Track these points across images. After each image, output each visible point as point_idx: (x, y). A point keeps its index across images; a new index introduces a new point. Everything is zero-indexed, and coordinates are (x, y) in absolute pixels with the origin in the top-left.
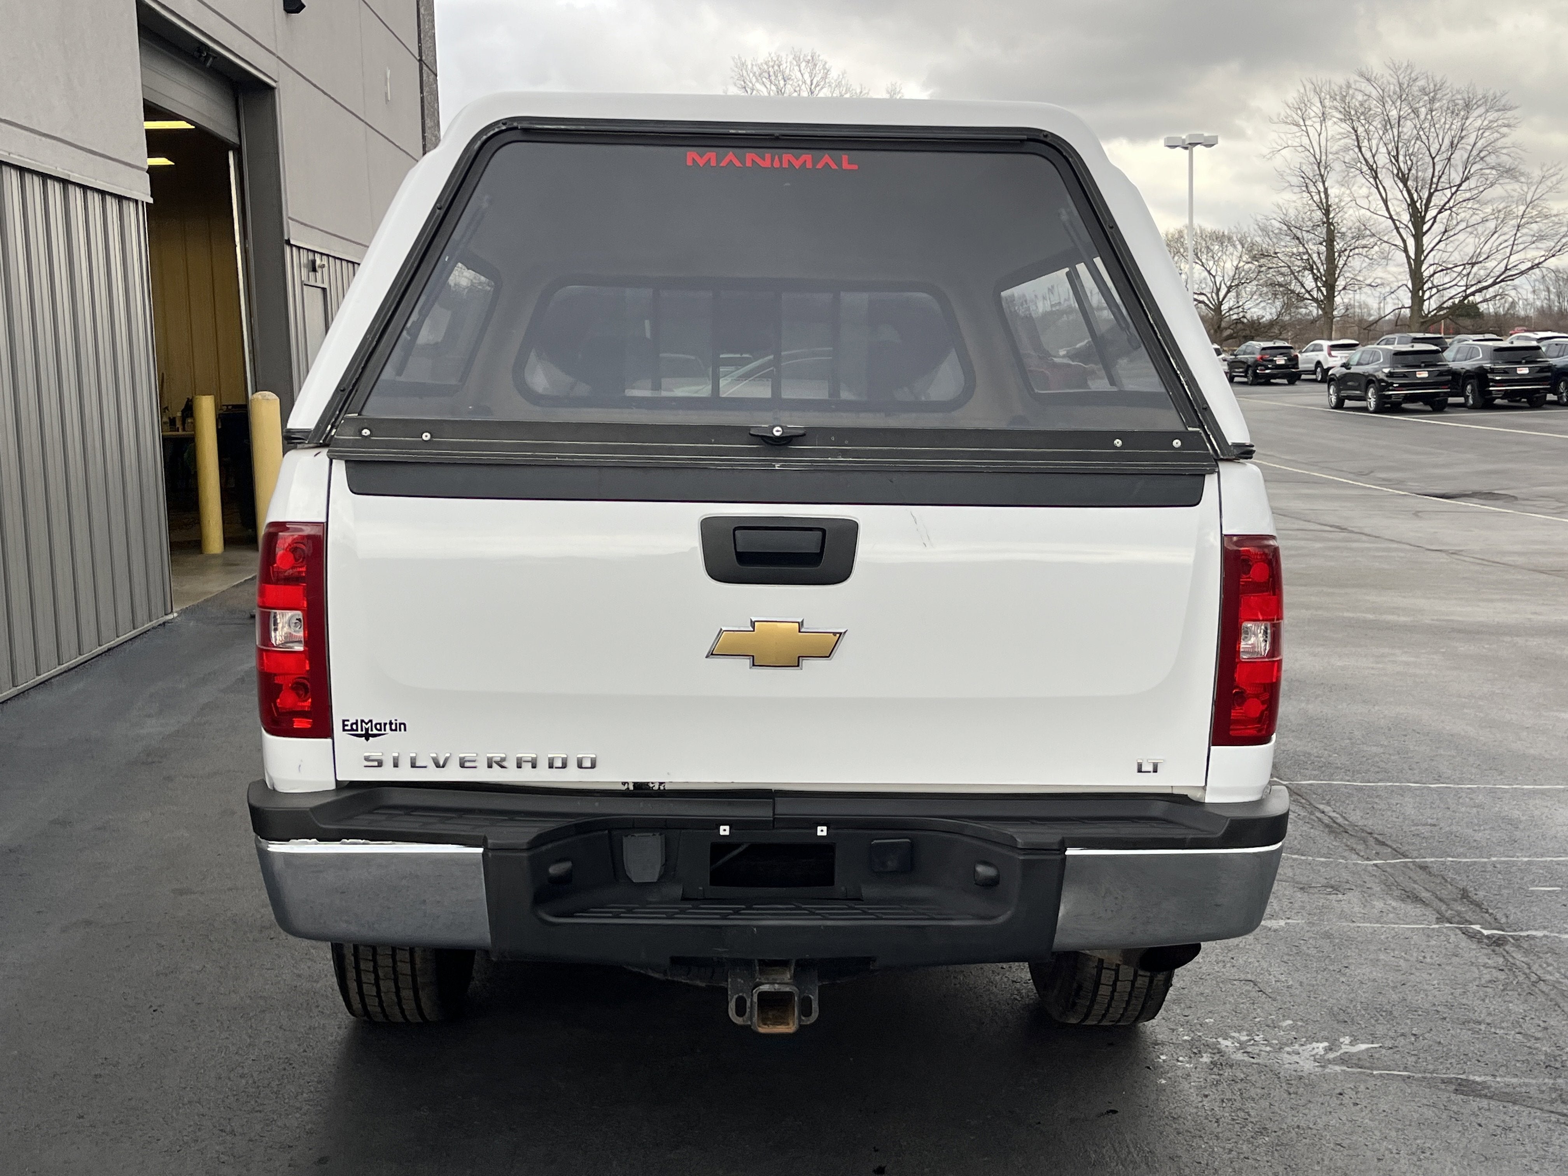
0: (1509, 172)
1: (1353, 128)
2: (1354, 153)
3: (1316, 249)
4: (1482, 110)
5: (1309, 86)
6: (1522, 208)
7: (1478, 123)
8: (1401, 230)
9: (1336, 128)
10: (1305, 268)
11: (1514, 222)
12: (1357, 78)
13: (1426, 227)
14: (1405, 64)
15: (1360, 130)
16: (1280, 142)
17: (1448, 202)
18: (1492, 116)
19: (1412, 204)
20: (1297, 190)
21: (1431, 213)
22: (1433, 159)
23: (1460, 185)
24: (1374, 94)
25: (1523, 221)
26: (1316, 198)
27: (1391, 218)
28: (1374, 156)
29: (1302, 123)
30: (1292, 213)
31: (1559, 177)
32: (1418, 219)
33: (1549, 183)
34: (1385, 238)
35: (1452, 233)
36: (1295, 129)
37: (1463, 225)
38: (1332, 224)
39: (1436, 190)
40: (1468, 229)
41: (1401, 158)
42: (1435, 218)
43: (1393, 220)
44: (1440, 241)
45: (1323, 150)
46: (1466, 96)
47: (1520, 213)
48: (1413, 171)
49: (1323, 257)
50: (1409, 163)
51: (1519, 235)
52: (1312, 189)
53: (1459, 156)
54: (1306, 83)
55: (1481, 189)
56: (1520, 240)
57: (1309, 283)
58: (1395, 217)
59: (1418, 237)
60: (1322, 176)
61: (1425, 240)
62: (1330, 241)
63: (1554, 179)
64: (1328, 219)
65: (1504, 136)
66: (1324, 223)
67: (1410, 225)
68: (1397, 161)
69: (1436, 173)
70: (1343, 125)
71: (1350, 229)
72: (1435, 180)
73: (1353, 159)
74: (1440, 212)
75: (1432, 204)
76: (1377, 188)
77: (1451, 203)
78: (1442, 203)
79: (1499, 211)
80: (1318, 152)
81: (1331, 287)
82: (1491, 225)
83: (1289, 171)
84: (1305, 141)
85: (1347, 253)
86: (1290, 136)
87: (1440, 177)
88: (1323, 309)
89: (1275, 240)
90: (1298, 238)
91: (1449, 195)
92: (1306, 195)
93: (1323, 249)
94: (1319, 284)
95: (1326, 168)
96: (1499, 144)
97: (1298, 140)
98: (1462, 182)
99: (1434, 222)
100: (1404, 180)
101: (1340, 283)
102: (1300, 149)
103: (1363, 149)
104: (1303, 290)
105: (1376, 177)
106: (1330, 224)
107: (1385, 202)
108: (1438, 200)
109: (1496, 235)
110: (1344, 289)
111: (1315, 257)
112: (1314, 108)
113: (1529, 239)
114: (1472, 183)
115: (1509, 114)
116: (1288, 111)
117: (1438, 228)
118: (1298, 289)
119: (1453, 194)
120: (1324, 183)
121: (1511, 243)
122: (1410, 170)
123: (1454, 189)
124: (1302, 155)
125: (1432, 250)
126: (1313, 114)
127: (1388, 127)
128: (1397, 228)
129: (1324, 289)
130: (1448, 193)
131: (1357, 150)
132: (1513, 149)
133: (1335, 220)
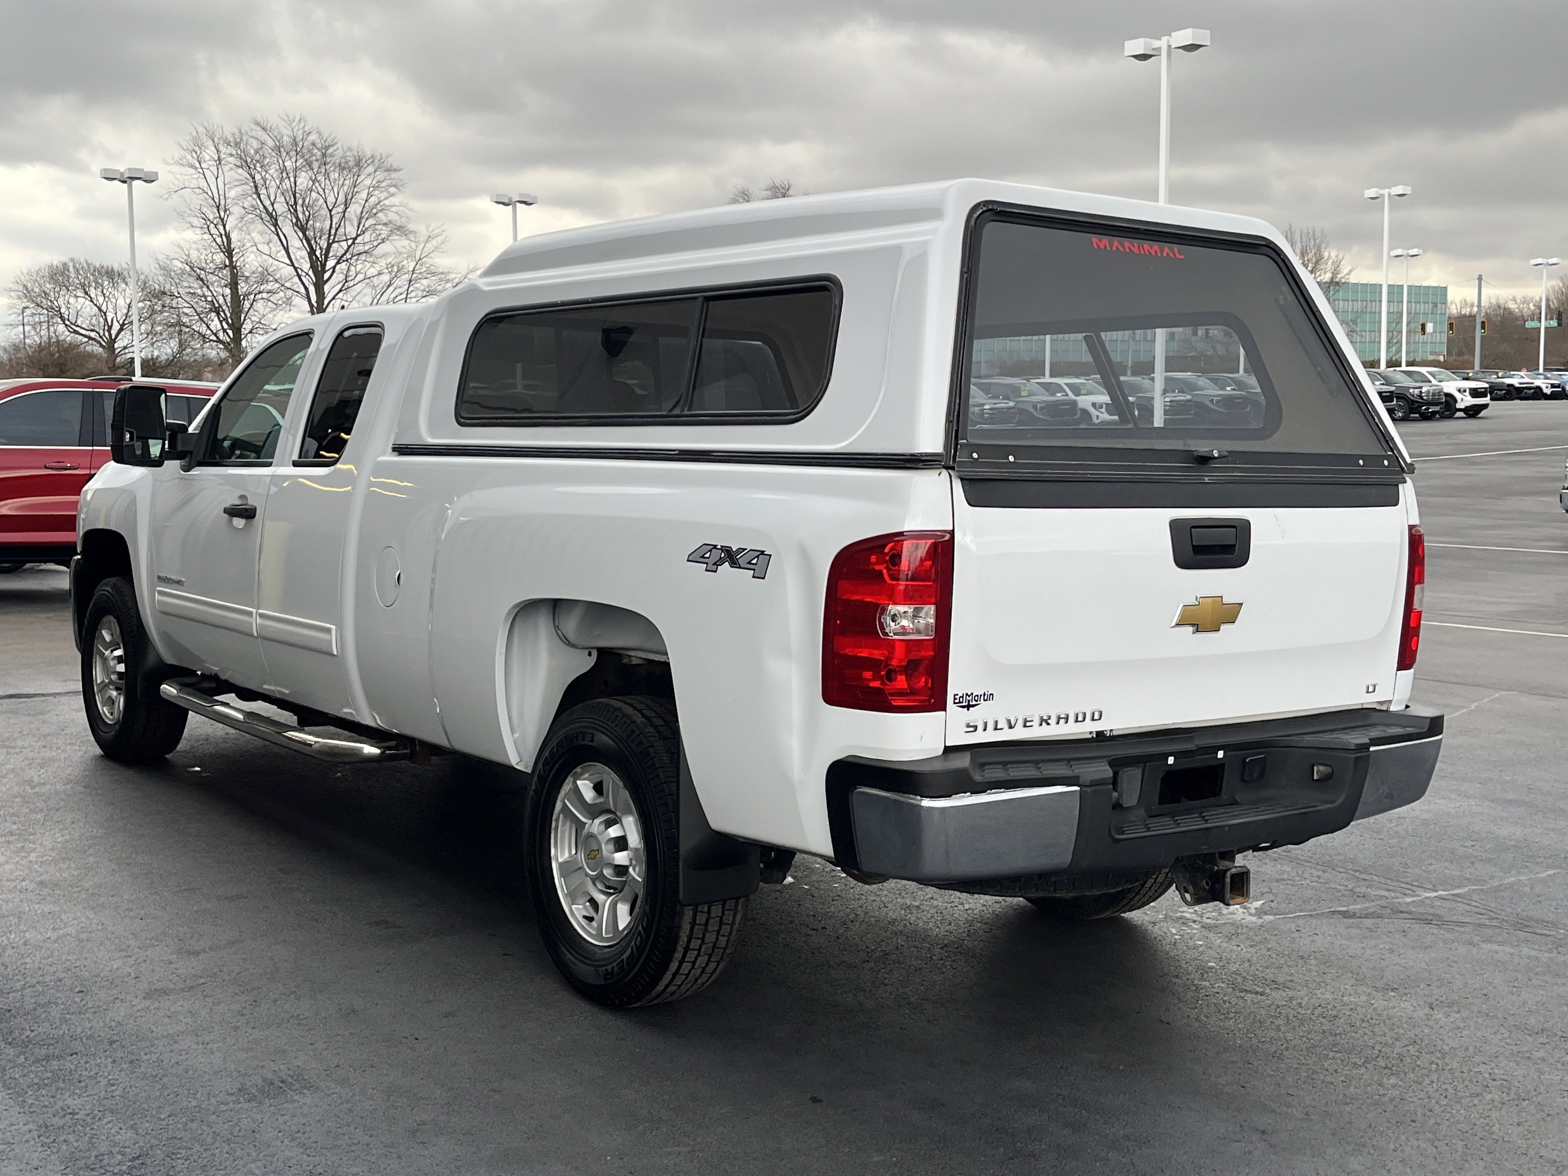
0: (401, 230)
1: (250, 175)
2: (251, 201)
3: (222, 293)
4: (371, 169)
5: (201, 130)
6: (412, 264)
7: (368, 182)
8: (303, 278)
9: (233, 174)
10: (211, 310)
11: (407, 277)
12: (254, 127)
13: (326, 276)
14: (297, 119)
15: (258, 177)
16: (176, 182)
17: (345, 254)
18: (380, 175)
19: (312, 253)
20: (198, 231)
21: (330, 264)
22: (330, 211)
23: (355, 239)
24: (270, 143)
25: (414, 276)
26: (219, 240)
27: (293, 265)
28: (273, 204)
29: (197, 165)
30: (194, 255)
31: (443, 237)
32: (318, 268)
33: (434, 243)
34: (288, 285)
35: (351, 284)
36: (192, 171)
37: (360, 277)
38: (235, 267)
39: (334, 242)
40: (366, 281)
41: (299, 208)
42: (334, 267)
43: (296, 269)
44: (340, 291)
45: (221, 192)
46: (356, 154)
47: (411, 269)
48: (311, 222)
49: (229, 299)
50: (307, 214)
51: (411, 289)
52: (214, 231)
53: (355, 209)
54: (197, 125)
55: (375, 243)
56: (413, 295)
57: (215, 324)
58: (296, 265)
59: (319, 285)
60: (222, 220)
61: (326, 288)
62: (234, 285)
63: (439, 239)
64: (231, 262)
65: (392, 195)
66: (226, 266)
67: (311, 273)
68: (296, 211)
69: (334, 226)
70: (240, 171)
71: (254, 273)
72: (333, 232)
73: (253, 206)
74: (338, 263)
75: (331, 254)
76: (278, 235)
77: (348, 256)
78: (339, 254)
79: (393, 266)
80: (216, 195)
81: (237, 328)
82: (386, 278)
83: (189, 212)
84: (204, 184)
85: (252, 297)
86: (187, 177)
87: (337, 230)
88: (230, 351)
89: (177, 281)
90: (202, 280)
91: (346, 247)
92: (207, 236)
93: (228, 291)
94: (226, 326)
95: (225, 211)
96: (387, 202)
97: (195, 181)
98: (358, 236)
99: (333, 272)
100: (304, 230)
101: (247, 326)
102: (198, 191)
103: (262, 197)
104: (209, 332)
105: (276, 225)
106: (232, 267)
107: (287, 250)
108: (338, 249)
109: (391, 289)
110: (250, 332)
111: (221, 300)
112: (208, 151)
113: (420, 294)
114: (367, 237)
115: (394, 175)
116: (183, 152)
117: (338, 277)
118: (203, 329)
119: (349, 247)
120: (224, 226)
121: (404, 296)
122: (308, 221)
123: (350, 242)
124: (200, 196)
125: (334, 298)
126: (207, 158)
127: (284, 175)
128: (299, 276)
129: (230, 332)
130: (344, 245)
131: (255, 196)
132: (402, 208)
133: (238, 264)
